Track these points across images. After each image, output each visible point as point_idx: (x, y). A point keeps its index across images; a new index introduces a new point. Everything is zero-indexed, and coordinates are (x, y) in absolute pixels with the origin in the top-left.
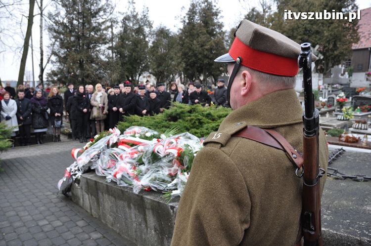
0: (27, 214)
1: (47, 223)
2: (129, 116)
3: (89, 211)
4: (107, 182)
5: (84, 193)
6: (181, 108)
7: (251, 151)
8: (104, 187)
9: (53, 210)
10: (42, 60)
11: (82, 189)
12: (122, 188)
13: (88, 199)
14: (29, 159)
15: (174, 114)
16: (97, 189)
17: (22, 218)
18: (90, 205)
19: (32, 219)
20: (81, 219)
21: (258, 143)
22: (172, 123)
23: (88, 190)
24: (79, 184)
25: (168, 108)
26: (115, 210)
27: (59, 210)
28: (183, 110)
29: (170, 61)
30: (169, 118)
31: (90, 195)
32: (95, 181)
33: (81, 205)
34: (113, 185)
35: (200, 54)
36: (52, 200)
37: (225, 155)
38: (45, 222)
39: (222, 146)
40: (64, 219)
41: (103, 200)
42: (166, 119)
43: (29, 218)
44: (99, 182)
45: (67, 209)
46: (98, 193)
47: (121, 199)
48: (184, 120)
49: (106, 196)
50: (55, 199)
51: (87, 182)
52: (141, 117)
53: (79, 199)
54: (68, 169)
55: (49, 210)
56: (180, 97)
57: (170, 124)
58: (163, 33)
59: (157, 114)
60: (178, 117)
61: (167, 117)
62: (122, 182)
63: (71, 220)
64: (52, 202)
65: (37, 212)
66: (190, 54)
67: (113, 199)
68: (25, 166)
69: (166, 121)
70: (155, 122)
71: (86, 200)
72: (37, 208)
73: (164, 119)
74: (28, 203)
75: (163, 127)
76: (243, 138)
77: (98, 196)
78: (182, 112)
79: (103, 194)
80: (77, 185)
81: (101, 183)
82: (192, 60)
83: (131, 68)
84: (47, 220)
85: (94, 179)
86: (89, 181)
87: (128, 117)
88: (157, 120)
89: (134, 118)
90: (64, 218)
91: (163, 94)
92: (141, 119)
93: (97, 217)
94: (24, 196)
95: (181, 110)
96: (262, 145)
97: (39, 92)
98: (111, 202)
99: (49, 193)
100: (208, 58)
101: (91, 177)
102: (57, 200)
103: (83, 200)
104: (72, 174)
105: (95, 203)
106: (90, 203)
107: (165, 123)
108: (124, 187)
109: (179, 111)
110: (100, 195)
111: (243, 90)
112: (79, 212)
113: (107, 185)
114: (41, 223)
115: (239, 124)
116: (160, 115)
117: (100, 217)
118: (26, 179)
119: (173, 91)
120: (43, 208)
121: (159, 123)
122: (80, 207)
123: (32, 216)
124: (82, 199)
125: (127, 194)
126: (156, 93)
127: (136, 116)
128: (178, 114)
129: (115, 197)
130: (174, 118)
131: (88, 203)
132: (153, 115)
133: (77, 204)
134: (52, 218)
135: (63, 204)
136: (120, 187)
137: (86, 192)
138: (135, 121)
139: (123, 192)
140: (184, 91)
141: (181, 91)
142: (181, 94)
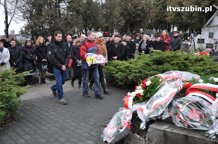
10: (6, 17)
11: (151, 142)
35: (134, 13)
57: (158, 68)
66: (125, 13)
68: (37, 110)
69: (154, 65)
80: (138, 136)
82: (127, 18)
97: (29, 42)
100: (140, 16)
119: (138, 40)
128: (164, 59)
140: (148, 40)
141: (145, 40)
142: (145, 42)
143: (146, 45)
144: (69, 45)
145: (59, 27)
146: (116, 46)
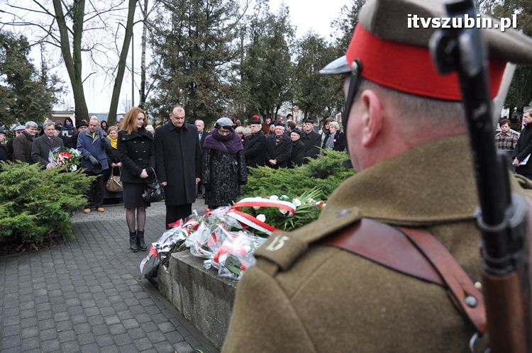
0: (94, 304)
1: (118, 321)
2: (257, 167)
3: (179, 308)
4: (205, 268)
5: (174, 282)
6: (335, 157)
7: (349, 288)
8: (200, 276)
9: (129, 302)
10: (143, 84)
11: (171, 275)
12: (224, 280)
13: (178, 292)
14: (110, 224)
15: (322, 167)
16: (190, 278)
17: (86, 310)
18: (181, 300)
19: (98, 313)
20: (166, 320)
21: (376, 266)
22: (318, 180)
23: (179, 277)
24: (167, 267)
25: (315, 158)
26: (213, 312)
27: (138, 303)
28: (337, 160)
29: (323, 87)
30: (315, 173)
31: (181, 286)
32: (189, 265)
33: (170, 298)
34: (211, 274)
36: (131, 287)
37: (281, 295)
38: (116, 320)
39: (280, 270)
40: (143, 317)
41: (198, 295)
42: (310, 173)
43: (95, 311)
44: (193, 268)
45: (149, 302)
46: (191, 284)
47: (222, 297)
48: (337, 176)
49: (202, 290)
50: (135, 287)
51: (178, 265)
52: (274, 170)
53: (168, 290)
54: (154, 244)
55: (123, 302)
56: (332, 140)
57: (316, 182)
58: (313, 44)
59: (299, 166)
60: (329, 172)
61: (313, 171)
62: (226, 270)
63: (152, 321)
64: (130, 290)
65: (107, 302)
67: (212, 295)
68: (103, 234)
69: (310, 177)
70: (294, 178)
71: (176, 291)
72: (107, 297)
73: (308, 173)
74: (98, 288)
75: (305, 186)
76: (342, 249)
77: (191, 288)
78: (335, 165)
79: (198, 286)
80: (165, 268)
81: (197, 270)
83: (264, 97)
84: (118, 317)
85: (187, 262)
86: (180, 264)
87: (254, 169)
88: (297, 175)
89: (264, 171)
90: (142, 315)
91: (309, 136)
92: (274, 173)
93: (190, 319)
94: (94, 278)
95: (334, 161)
96: (385, 271)
98: (209, 300)
99: (128, 276)
101: (185, 258)
102: (137, 288)
103: (172, 292)
104: (159, 251)
105: (188, 298)
106: (181, 296)
107: (308, 181)
108: (228, 278)
109: (331, 162)
110: (195, 286)
111: (366, 133)
112: (165, 309)
113: (204, 273)
114: (110, 321)
115: (344, 211)
116: (303, 167)
117: (193, 319)
118: (101, 253)
120: (116, 298)
121: (300, 180)
122: (169, 301)
123: (99, 309)
124: (171, 290)
125: (230, 291)
126: (299, 133)
127: (267, 167)
128: (328, 167)
129: (213, 293)
130: (323, 173)
131: (179, 297)
132: (293, 168)
133: (165, 296)
134: (126, 314)
135: (144, 295)
136: (223, 278)
137: (176, 280)
138: (264, 176)
139: (225, 286)
140: (338, 132)
141: (333, 131)
142: (333, 136)
143: (335, 140)
144: (200, 138)
145: (202, 104)
146: (278, 140)
